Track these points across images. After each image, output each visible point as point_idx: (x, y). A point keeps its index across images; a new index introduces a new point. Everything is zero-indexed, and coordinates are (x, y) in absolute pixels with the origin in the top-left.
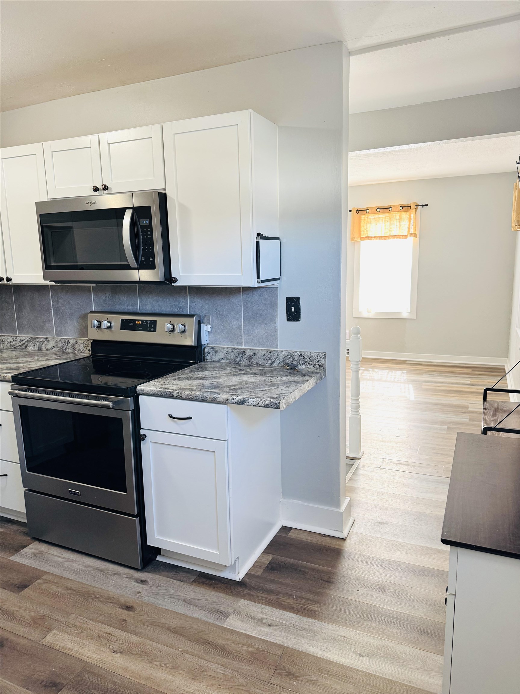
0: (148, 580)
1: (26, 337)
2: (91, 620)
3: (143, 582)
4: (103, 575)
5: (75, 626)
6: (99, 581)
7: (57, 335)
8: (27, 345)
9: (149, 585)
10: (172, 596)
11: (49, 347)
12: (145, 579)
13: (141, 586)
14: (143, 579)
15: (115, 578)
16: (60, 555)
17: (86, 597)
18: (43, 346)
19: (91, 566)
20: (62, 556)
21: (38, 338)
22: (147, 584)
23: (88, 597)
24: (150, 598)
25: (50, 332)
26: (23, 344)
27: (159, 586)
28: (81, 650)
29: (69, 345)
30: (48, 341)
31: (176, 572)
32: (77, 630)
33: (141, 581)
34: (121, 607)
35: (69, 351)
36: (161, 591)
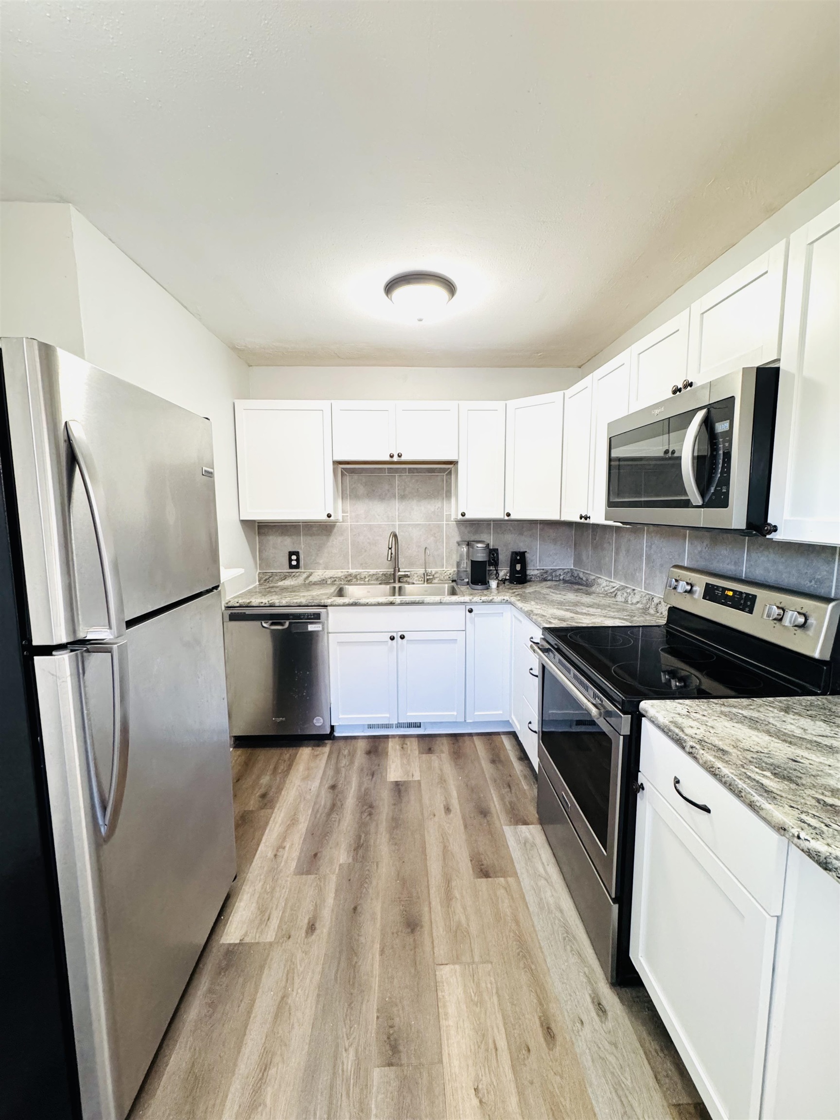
0: (610, 1014)
1: (618, 584)
2: (499, 996)
3: (601, 1009)
4: (564, 939)
5: (478, 985)
6: (553, 944)
7: (645, 589)
8: (617, 593)
9: (603, 1025)
10: (621, 1093)
11: (635, 601)
12: (607, 1008)
13: (593, 1014)
14: (604, 1003)
15: (573, 959)
16: (546, 864)
17: (521, 954)
18: (629, 598)
19: (561, 911)
20: (546, 866)
21: (627, 587)
22: (603, 1019)
23: (524, 956)
24: (587, 1051)
25: (639, 584)
26: (614, 592)
27: (616, 1047)
28: (453, 1032)
29: (653, 603)
30: (635, 594)
31: (662, 1050)
32: (475, 996)
33: (599, 1004)
34: (542, 1018)
35: (652, 611)
36: (611, 1058)
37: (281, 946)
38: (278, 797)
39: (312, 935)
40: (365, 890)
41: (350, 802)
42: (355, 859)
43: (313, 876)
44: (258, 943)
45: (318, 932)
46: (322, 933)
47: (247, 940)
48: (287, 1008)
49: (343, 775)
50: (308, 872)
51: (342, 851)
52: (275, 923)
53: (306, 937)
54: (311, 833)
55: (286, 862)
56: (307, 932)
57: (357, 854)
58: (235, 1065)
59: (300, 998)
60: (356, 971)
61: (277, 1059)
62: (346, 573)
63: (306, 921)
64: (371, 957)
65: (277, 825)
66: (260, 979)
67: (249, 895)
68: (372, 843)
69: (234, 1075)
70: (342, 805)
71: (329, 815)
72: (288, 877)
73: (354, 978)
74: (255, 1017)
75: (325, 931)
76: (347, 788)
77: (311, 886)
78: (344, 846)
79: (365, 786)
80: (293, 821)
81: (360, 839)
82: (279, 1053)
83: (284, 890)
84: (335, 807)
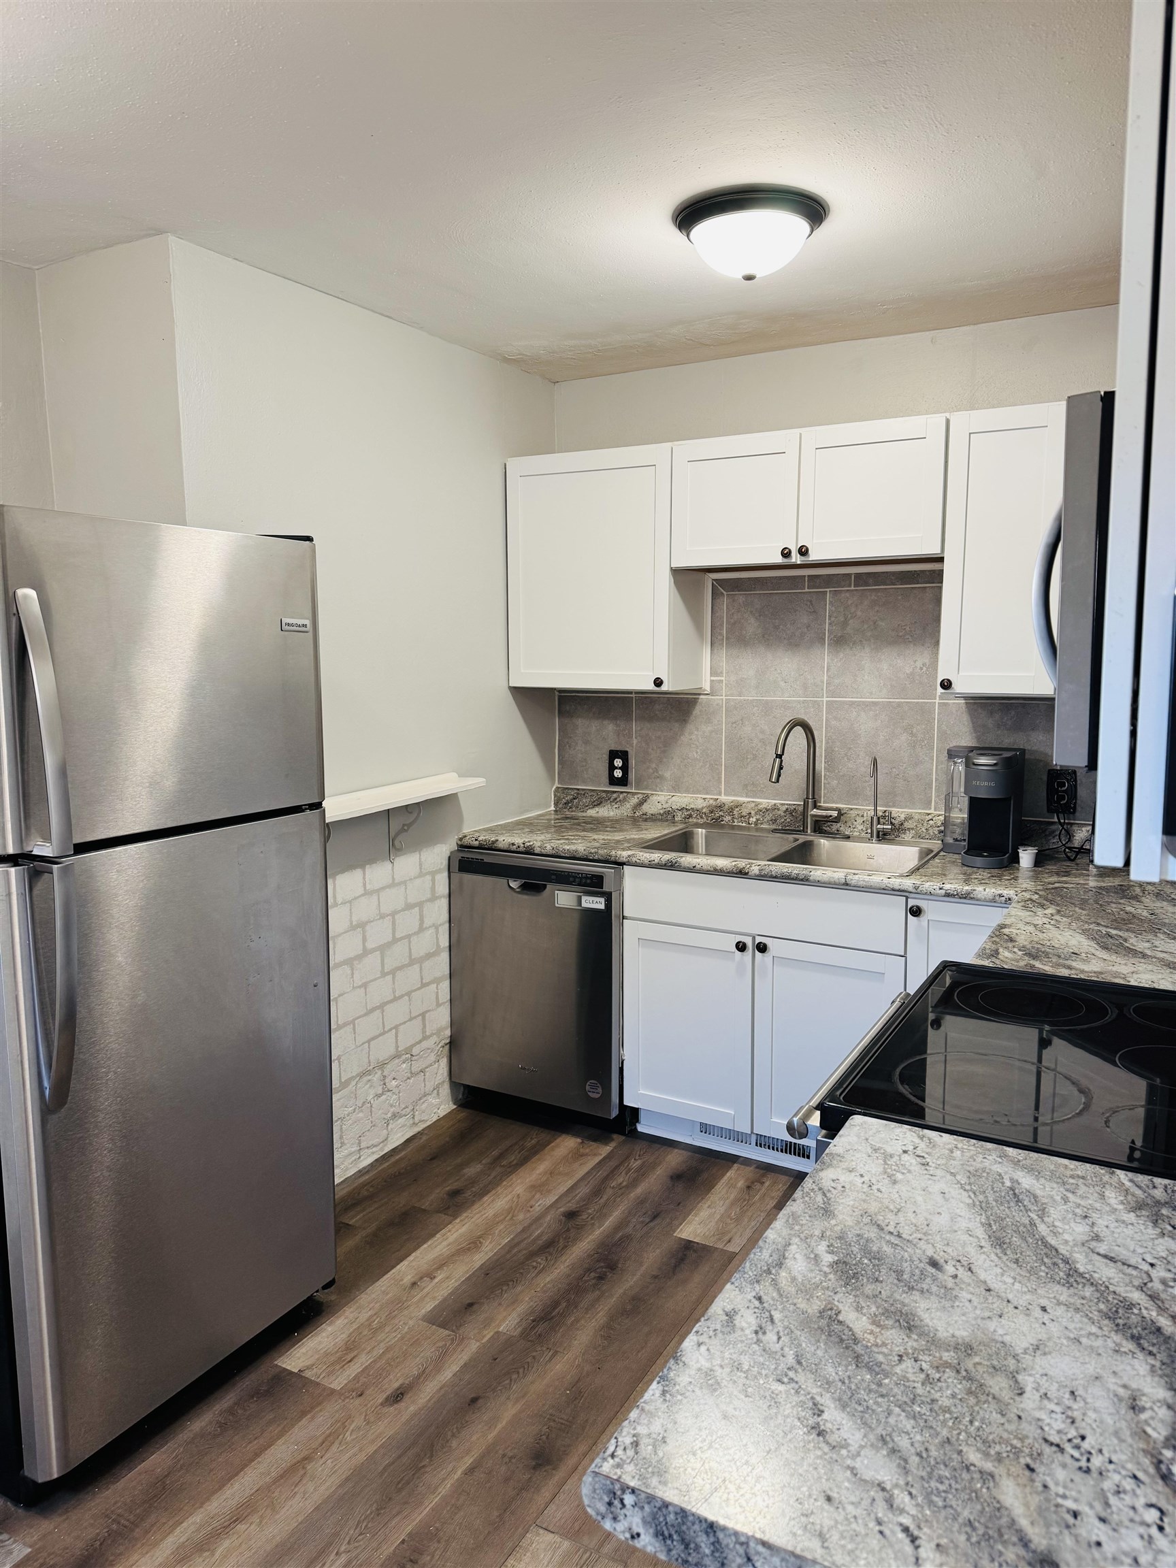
37: (343, 1401)
38: (473, 1203)
39: (391, 1405)
40: (508, 1382)
41: (583, 1247)
42: (525, 1335)
43: (447, 1332)
44: (318, 1384)
45: (402, 1405)
46: (407, 1408)
47: (308, 1374)
48: (302, 1472)
49: (602, 1201)
50: (443, 1325)
51: (514, 1315)
52: (354, 1369)
53: (382, 1404)
54: (486, 1271)
55: (422, 1299)
56: (387, 1399)
57: (534, 1328)
58: (208, 1499)
59: (323, 1470)
60: (417, 1475)
61: (255, 1518)
62: (711, 802)
63: (396, 1385)
64: (450, 1468)
65: (445, 1243)
66: (293, 1426)
67: (346, 1321)
68: (569, 1322)
69: (201, 1507)
70: (565, 1247)
71: (532, 1255)
72: (411, 1318)
73: (408, 1483)
74: (259, 1463)
75: (412, 1408)
76: (593, 1224)
77: (435, 1344)
78: (521, 1308)
79: (629, 1230)
80: (473, 1244)
81: (554, 1309)
82: (260, 1513)
83: (394, 1334)
84: (551, 1247)
